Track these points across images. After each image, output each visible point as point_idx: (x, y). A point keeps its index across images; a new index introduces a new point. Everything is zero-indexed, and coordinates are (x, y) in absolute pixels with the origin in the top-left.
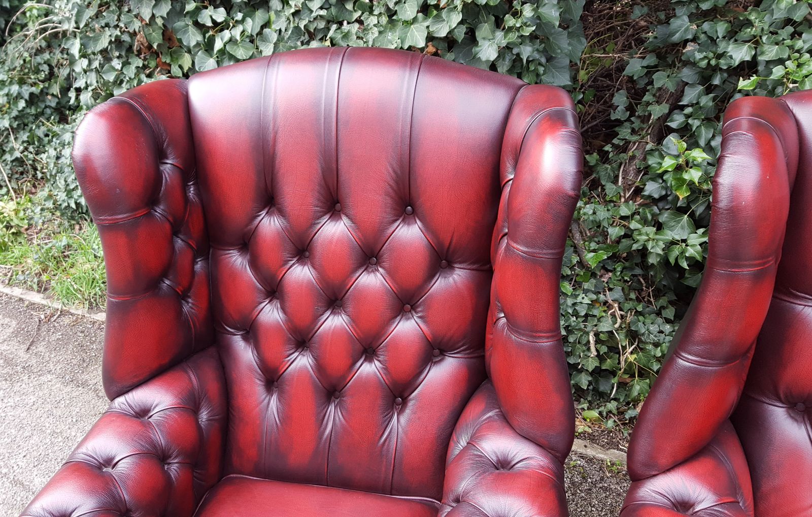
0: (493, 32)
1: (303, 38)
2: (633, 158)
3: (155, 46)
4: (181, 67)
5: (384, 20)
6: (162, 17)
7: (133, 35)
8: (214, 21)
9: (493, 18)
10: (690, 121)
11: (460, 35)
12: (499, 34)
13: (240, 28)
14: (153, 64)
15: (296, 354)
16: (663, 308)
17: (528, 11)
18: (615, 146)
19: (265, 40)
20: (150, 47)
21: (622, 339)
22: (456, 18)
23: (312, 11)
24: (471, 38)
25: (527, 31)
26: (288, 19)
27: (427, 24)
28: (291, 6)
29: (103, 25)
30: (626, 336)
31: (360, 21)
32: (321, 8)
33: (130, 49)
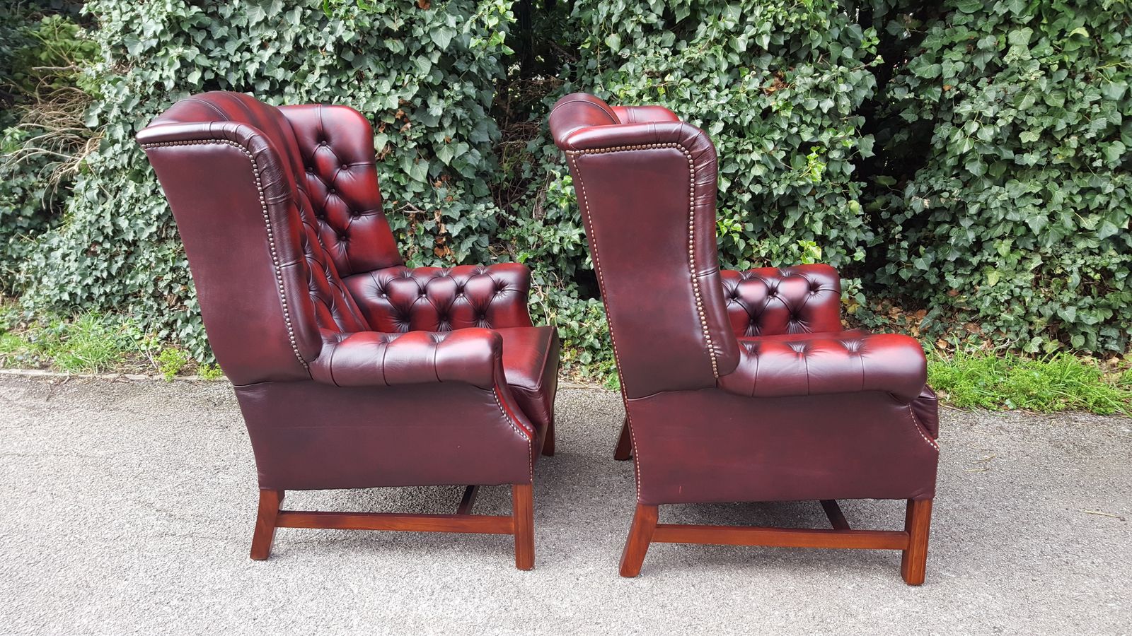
0: (438, 101)
2: (539, 201)
5: (369, 94)
9: (436, 93)
11: (418, 102)
12: (442, 101)
16: (570, 292)
17: (457, 88)
18: (528, 196)
21: (546, 308)
22: (416, 89)
23: (319, 90)
24: (425, 105)
25: (458, 99)
26: (302, 97)
27: (398, 94)
28: (305, 87)
30: (549, 306)
31: (353, 96)
32: (326, 87)
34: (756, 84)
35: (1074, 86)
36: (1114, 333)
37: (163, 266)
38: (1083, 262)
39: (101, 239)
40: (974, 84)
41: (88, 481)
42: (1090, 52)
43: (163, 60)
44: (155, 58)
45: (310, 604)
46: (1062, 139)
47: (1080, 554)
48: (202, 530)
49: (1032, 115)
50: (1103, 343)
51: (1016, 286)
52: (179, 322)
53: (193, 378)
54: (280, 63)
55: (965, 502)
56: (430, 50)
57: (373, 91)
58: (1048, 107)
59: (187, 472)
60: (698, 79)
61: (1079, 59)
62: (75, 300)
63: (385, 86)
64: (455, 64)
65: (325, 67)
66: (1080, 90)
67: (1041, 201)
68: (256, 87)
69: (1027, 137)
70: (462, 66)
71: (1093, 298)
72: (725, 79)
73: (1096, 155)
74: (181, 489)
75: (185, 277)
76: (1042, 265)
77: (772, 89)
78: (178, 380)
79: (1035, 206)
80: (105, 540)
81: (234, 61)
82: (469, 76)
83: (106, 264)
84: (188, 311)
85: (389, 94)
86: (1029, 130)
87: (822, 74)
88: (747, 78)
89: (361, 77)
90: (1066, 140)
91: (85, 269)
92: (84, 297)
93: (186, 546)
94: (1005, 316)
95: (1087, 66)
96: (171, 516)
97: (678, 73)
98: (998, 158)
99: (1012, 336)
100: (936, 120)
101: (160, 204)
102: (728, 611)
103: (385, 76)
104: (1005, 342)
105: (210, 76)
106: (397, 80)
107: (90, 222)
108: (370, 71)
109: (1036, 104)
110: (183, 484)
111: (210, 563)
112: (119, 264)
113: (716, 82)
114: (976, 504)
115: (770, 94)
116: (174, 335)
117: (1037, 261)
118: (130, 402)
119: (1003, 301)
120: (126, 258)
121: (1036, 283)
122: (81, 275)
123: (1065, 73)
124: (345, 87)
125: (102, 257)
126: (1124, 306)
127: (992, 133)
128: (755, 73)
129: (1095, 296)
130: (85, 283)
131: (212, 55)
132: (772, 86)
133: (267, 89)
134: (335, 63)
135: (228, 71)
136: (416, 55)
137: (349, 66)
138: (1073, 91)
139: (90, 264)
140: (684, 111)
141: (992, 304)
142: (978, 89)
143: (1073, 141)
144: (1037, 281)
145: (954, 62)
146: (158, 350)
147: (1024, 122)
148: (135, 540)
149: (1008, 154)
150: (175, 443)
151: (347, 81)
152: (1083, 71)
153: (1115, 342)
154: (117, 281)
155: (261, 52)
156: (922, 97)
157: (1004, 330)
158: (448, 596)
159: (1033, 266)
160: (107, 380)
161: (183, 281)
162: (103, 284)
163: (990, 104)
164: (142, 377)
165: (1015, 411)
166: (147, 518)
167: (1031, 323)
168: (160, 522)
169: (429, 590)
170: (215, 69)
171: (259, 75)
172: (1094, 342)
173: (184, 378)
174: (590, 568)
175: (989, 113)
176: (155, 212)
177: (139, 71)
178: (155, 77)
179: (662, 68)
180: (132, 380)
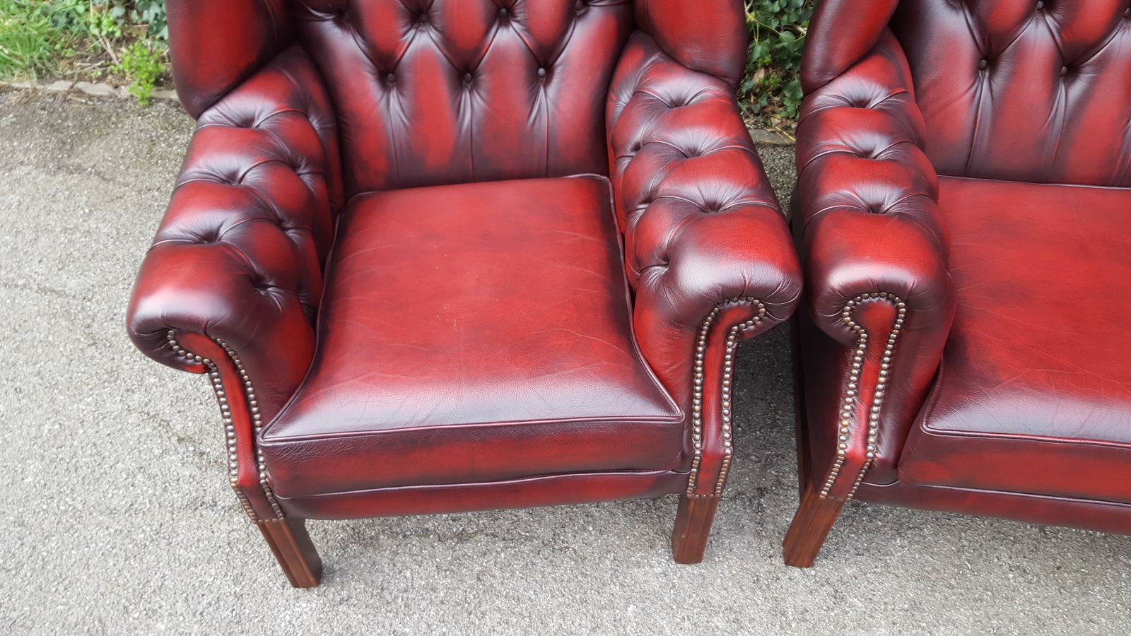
15: (412, 33)
41: (64, 359)
78: (159, 100)
96: (202, 454)
116: (134, 15)
118: (97, 151)
146: (118, 34)
148: (158, 517)
160: (54, 95)
164: (103, 89)
166: (166, 459)
168: (188, 472)
173: (167, 96)
180: (90, 97)
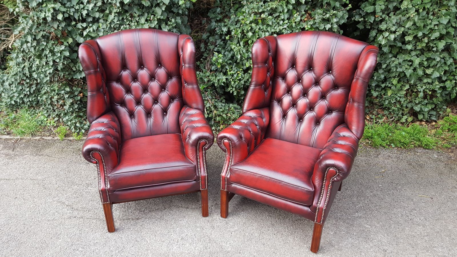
0: (166, 26)
1: (112, 30)
2: (208, 61)
3: (59, 36)
4: (68, 42)
5: (136, 24)
6: (62, 27)
7: (50, 33)
8: (82, 27)
9: (165, 23)
10: (219, 48)
12: (167, 27)
13: (91, 28)
14: (56, 42)
16: (222, 100)
17: (173, 20)
18: (203, 59)
19: (100, 31)
20: (57, 36)
21: (213, 108)
22: (156, 22)
23: (114, 22)
24: (160, 27)
25: (174, 25)
27: (148, 24)
28: (108, 21)
29: (39, 30)
30: (214, 108)
31: (129, 24)
32: (117, 21)
33: (48, 38)
34: (299, 18)
35: (428, 18)
36: (434, 113)
37: (54, 93)
38: (425, 87)
39: (25, 78)
40: (388, 15)
41: (37, 192)
42: (436, 3)
43: (45, 8)
44: (42, 7)
45: (132, 248)
46: (422, 39)
47: (416, 215)
48: (86, 215)
49: (410, 29)
50: (430, 117)
51: (399, 97)
52: (62, 115)
53: (71, 138)
54: (97, 10)
55: (375, 192)
56: (161, 4)
57: (138, 22)
58: (417, 26)
59: (76, 187)
60: (275, 15)
61: (431, 6)
62: (17, 104)
63: (143, 20)
64: (172, 10)
65: (116, 13)
66: (430, 19)
67: (411, 63)
68: (87, 20)
69: (408, 38)
70: (175, 10)
71: (428, 100)
72: (286, 16)
73: (434, 46)
74: (75, 195)
75: (63, 97)
76: (409, 88)
77: (306, 20)
78: (65, 140)
79: (408, 65)
80: (49, 220)
81: (76, 9)
82: (178, 14)
83: (28, 89)
84: (66, 110)
85: (144, 24)
86: (409, 35)
87: (326, 13)
88: (295, 16)
89: (132, 16)
90: (423, 39)
91: (20, 91)
92: (21, 103)
93: (81, 222)
94: (393, 108)
95: (434, 9)
96: (72, 208)
97: (266, 14)
98: (395, 46)
99: (395, 115)
100: (371, 28)
101: (50, 69)
102: (288, 245)
103: (142, 15)
104: (392, 117)
105: (66, 15)
106: (147, 17)
107: (19, 71)
108: (136, 13)
109: (413, 25)
110: (75, 193)
111: (91, 230)
112: (34, 89)
113: (282, 17)
114: (379, 193)
115: (305, 21)
116: (61, 120)
117: (407, 87)
118: (47, 151)
119: (393, 103)
120: (36, 86)
121: (406, 95)
122: (18, 94)
123: (425, 13)
124: (125, 21)
125: (26, 85)
126: (439, 103)
127: (394, 37)
128: (298, 13)
129: (429, 99)
130: (21, 97)
131: (66, 6)
132: (306, 18)
133: (91, 20)
134: (121, 10)
135: (74, 13)
136: (155, 7)
137: (126, 11)
138: (427, 20)
139: (21, 89)
140: (269, 30)
141: (389, 103)
142: (390, 17)
143: (426, 40)
144: (407, 93)
145: (380, 5)
146: (55, 125)
147: (407, 32)
148: (60, 221)
149: (399, 44)
150: (69, 172)
151: (126, 18)
152: (433, 11)
153: (434, 117)
154: (34, 96)
155: (88, 5)
156: (366, 19)
157: (392, 113)
158: (183, 243)
159: (406, 89)
160: (36, 140)
161: (62, 98)
162: (28, 97)
163: (394, 25)
164: (50, 138)
165: (395, 148)
166: (63, 210)
167: (403, 110)
168: (69, 212)
169: (176, 240)
170: (68, 12)
171: (88, 15)
172: (426, 116)
173: (67, 138)
174: (236, 228)
175: (393, 29)
176: (48, 72)
177: (35, 13)
178: (42, 15)
179: (260, 11)
180: (46, 140)
